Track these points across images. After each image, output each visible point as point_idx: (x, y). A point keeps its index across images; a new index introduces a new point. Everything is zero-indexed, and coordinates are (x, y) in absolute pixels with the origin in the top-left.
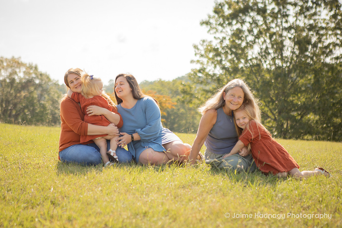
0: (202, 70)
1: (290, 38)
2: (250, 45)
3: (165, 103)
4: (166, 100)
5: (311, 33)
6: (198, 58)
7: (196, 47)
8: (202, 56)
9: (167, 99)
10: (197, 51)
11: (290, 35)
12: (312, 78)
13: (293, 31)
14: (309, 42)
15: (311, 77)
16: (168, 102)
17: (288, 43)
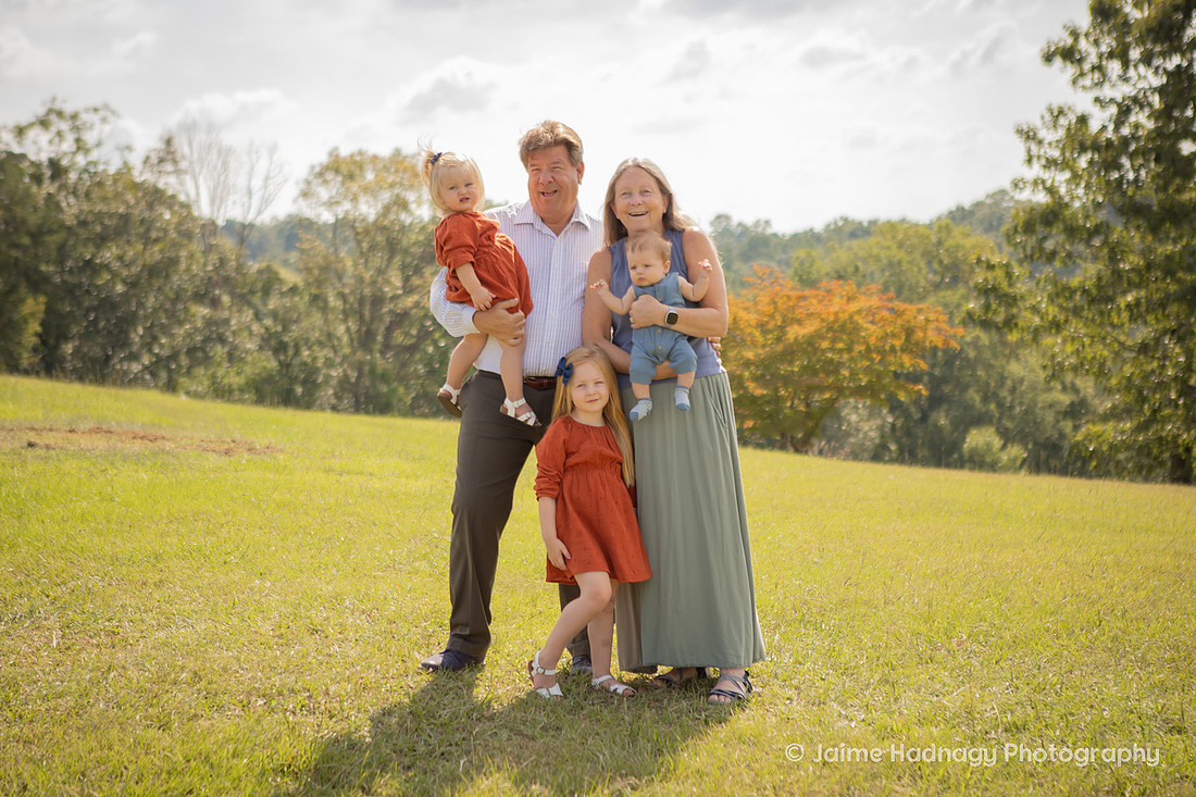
0: (1052, 215)
3: (924, 330)
4: (927, 320)
6: (1036, 171)
7: (1029, 135)
8: (1050, 163)
9: (932, 316)
10: (1034, 148)
16: (932, 326)
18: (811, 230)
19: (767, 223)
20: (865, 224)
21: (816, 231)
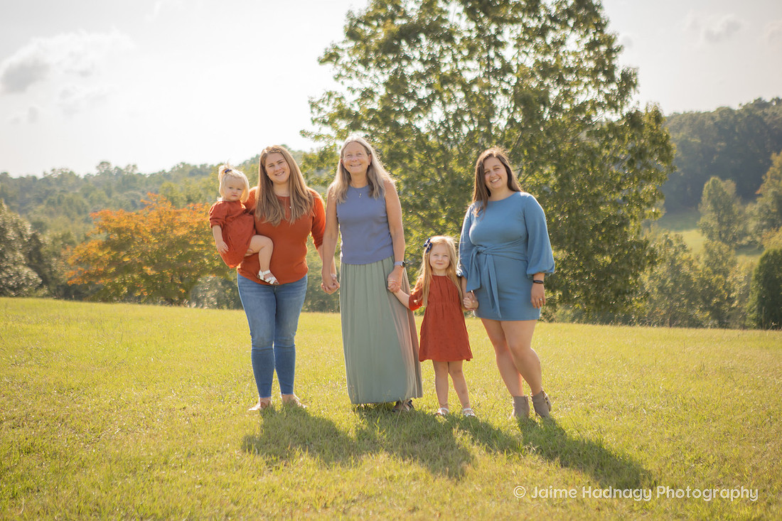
1: (505, 92)
2: (424, 105)
5: (547, 82)
11: (504, 86)
12: (552, 172)
13: (509, 76)
14: (544, 101)
15: (549, 169)
17: (502, 102)
18: (163, 171)
19: (134, 166)
20: (199, 167)
21: (167, 171)
